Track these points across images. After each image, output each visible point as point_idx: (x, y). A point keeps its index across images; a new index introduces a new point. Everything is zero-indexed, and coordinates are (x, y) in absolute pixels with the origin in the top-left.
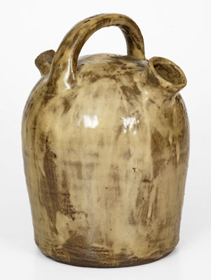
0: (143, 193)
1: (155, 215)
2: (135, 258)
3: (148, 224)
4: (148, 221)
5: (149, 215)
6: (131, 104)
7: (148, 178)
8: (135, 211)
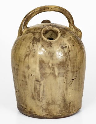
0: (36, 86)
1: (44, 97)
2: (36, 115)
3: (41, 100)
4: (41, 99)
5: (41, 97)
6: (33, 46)
7: (38, 80)
8: (34, 94)
